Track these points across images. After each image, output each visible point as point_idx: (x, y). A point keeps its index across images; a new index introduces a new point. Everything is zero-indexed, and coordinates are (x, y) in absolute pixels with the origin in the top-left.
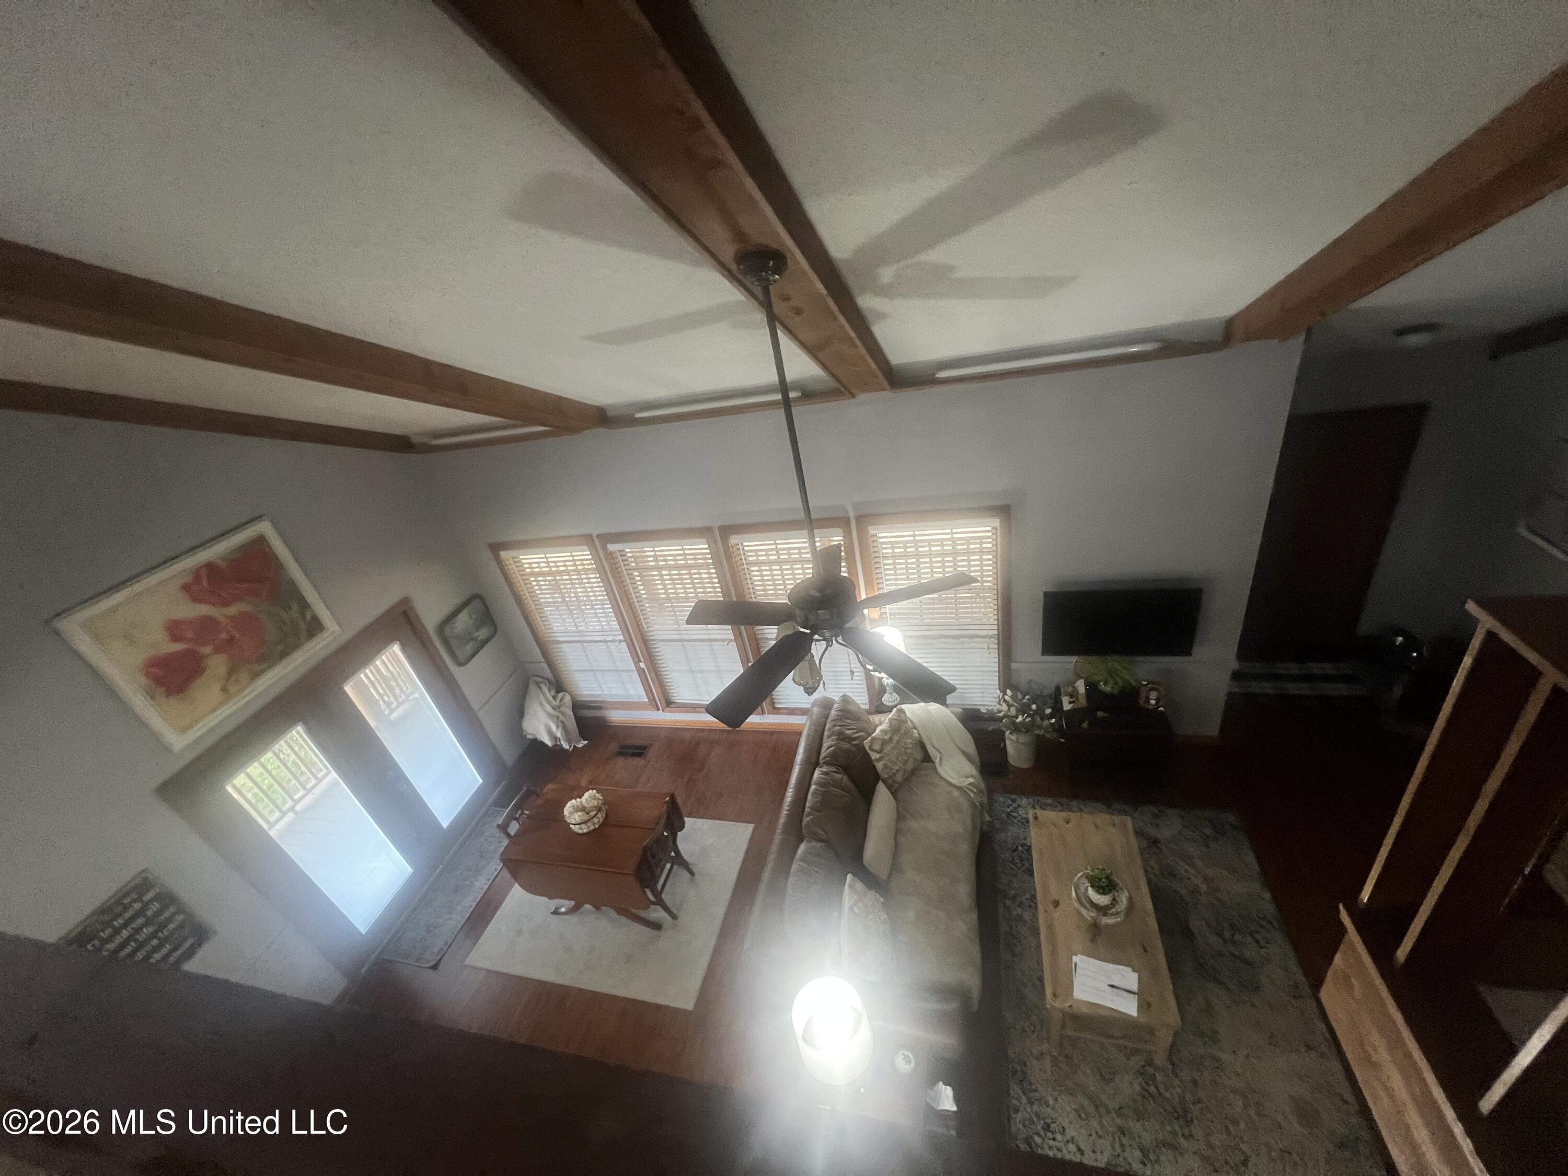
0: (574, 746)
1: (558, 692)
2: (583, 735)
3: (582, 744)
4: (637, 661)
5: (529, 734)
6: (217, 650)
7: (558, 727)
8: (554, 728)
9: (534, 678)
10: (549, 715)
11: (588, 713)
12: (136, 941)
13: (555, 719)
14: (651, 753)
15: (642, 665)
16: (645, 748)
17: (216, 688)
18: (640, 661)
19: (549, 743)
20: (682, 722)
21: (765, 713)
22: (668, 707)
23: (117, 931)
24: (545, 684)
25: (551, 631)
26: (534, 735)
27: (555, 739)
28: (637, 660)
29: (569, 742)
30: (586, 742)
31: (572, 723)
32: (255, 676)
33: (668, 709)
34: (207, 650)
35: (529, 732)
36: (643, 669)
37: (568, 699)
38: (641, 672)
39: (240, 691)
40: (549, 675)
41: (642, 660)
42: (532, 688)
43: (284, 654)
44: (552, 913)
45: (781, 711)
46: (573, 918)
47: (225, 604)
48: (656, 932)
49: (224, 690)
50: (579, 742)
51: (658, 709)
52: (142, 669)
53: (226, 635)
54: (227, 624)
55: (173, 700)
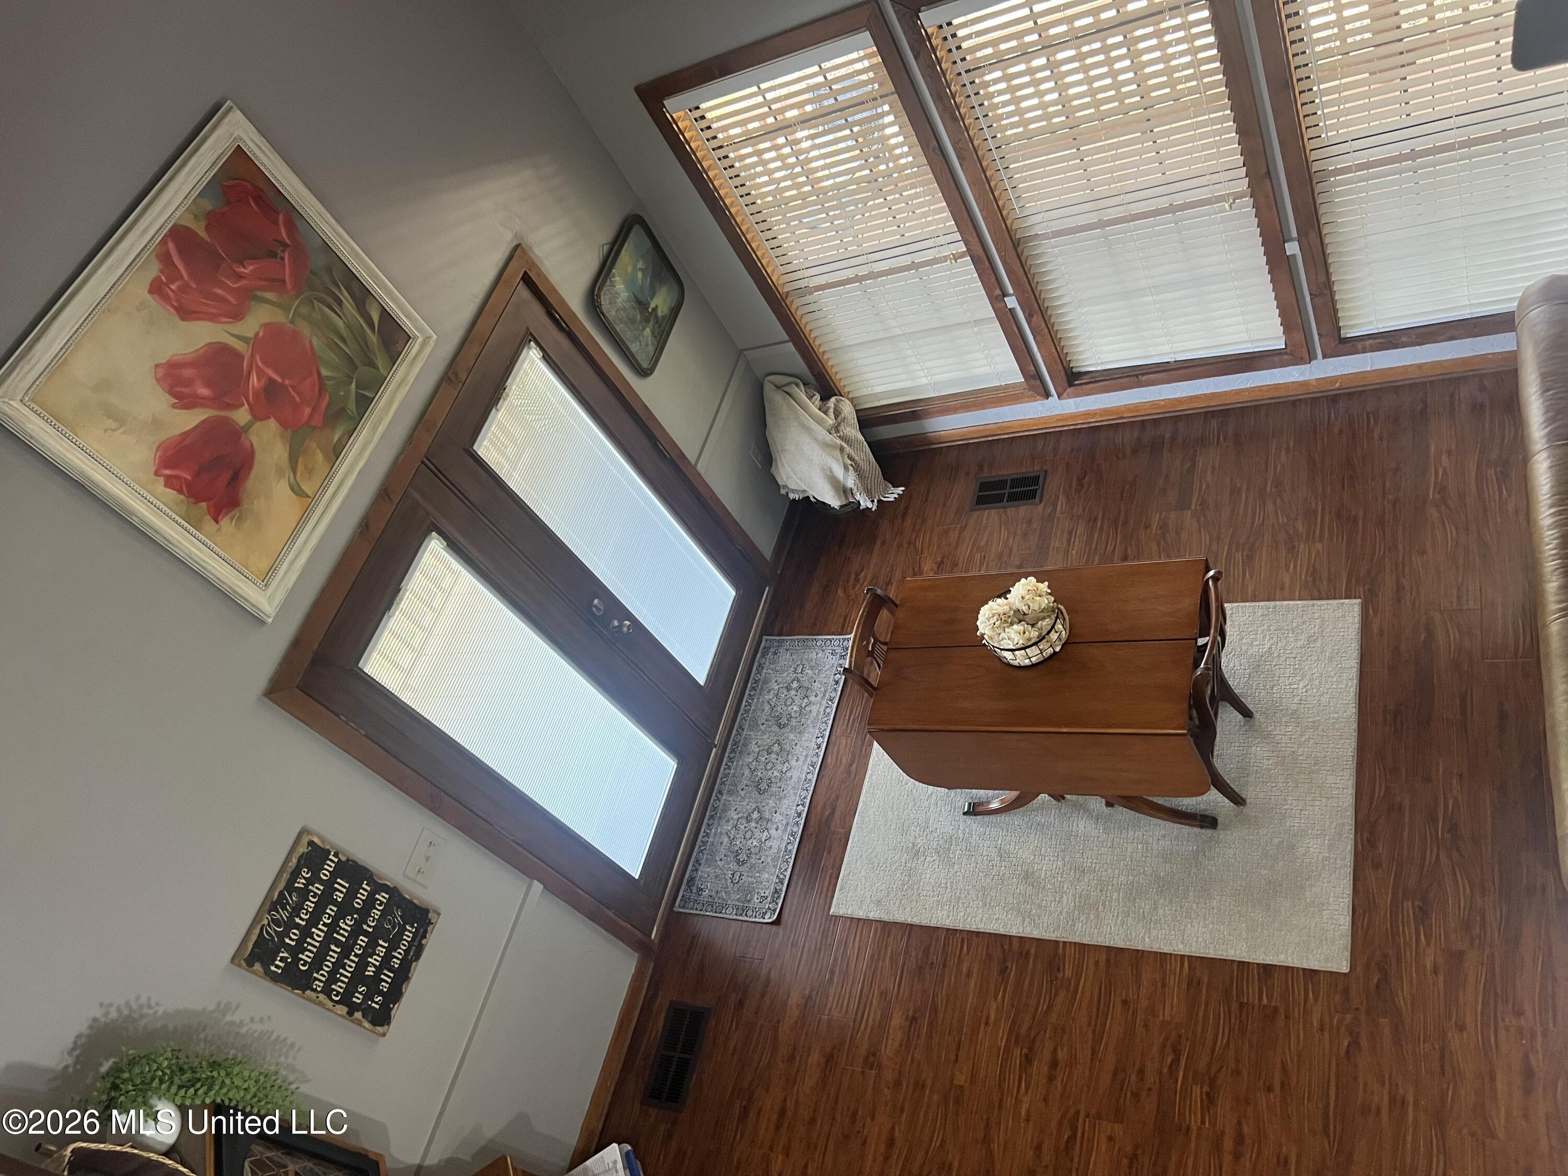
0: (879, 501)
1: (825, 398)
2: (891, 477)
3: (893, 494)
4: (996, 295)
5: (793, 491)
6: (258, 416)
7: (846, 468)
8: (839, 472)
9: (770, 378)
10: (827, 446)
11: (888, 432)
12: (338, 943)
13: (838, 453)
14: (1054, 485)
15: (1011, 302)
16: (1035, 480)
17: (281, 490)
18: (1005, 295)
19: (834, 502)
20: (1106, 411)
21: (1316, 358)
22: (1071, 385)
23: (306, 932)
24: (797, 385)
25: (789, 268)
26: (804, 491)
27: (845, 491)
28: (998, 292)
29: (869, 493)
30: (900, 490)
31: (865, 456)
32: (336, 453)
33: (1070, 390)
34: (242, 416)
35: (792, 487)
36: (1012, 311)
37: (848, 409)
38: (1006, 319)
39: (323, 487)
40: (800, 366)
41: (1011, 291)
42: (774, 397)
43: (364, 403)
44: (965, 814)
45: (1360, 346)
46: (1016, 819)
47: (237, 315)
48: (1208, 832)
49: (297, 491)
50: (885, 490)
51: (1047, 395)
52: (157, 474)
53: (258, 379)
54: (252, 356)
55: (226, 523)
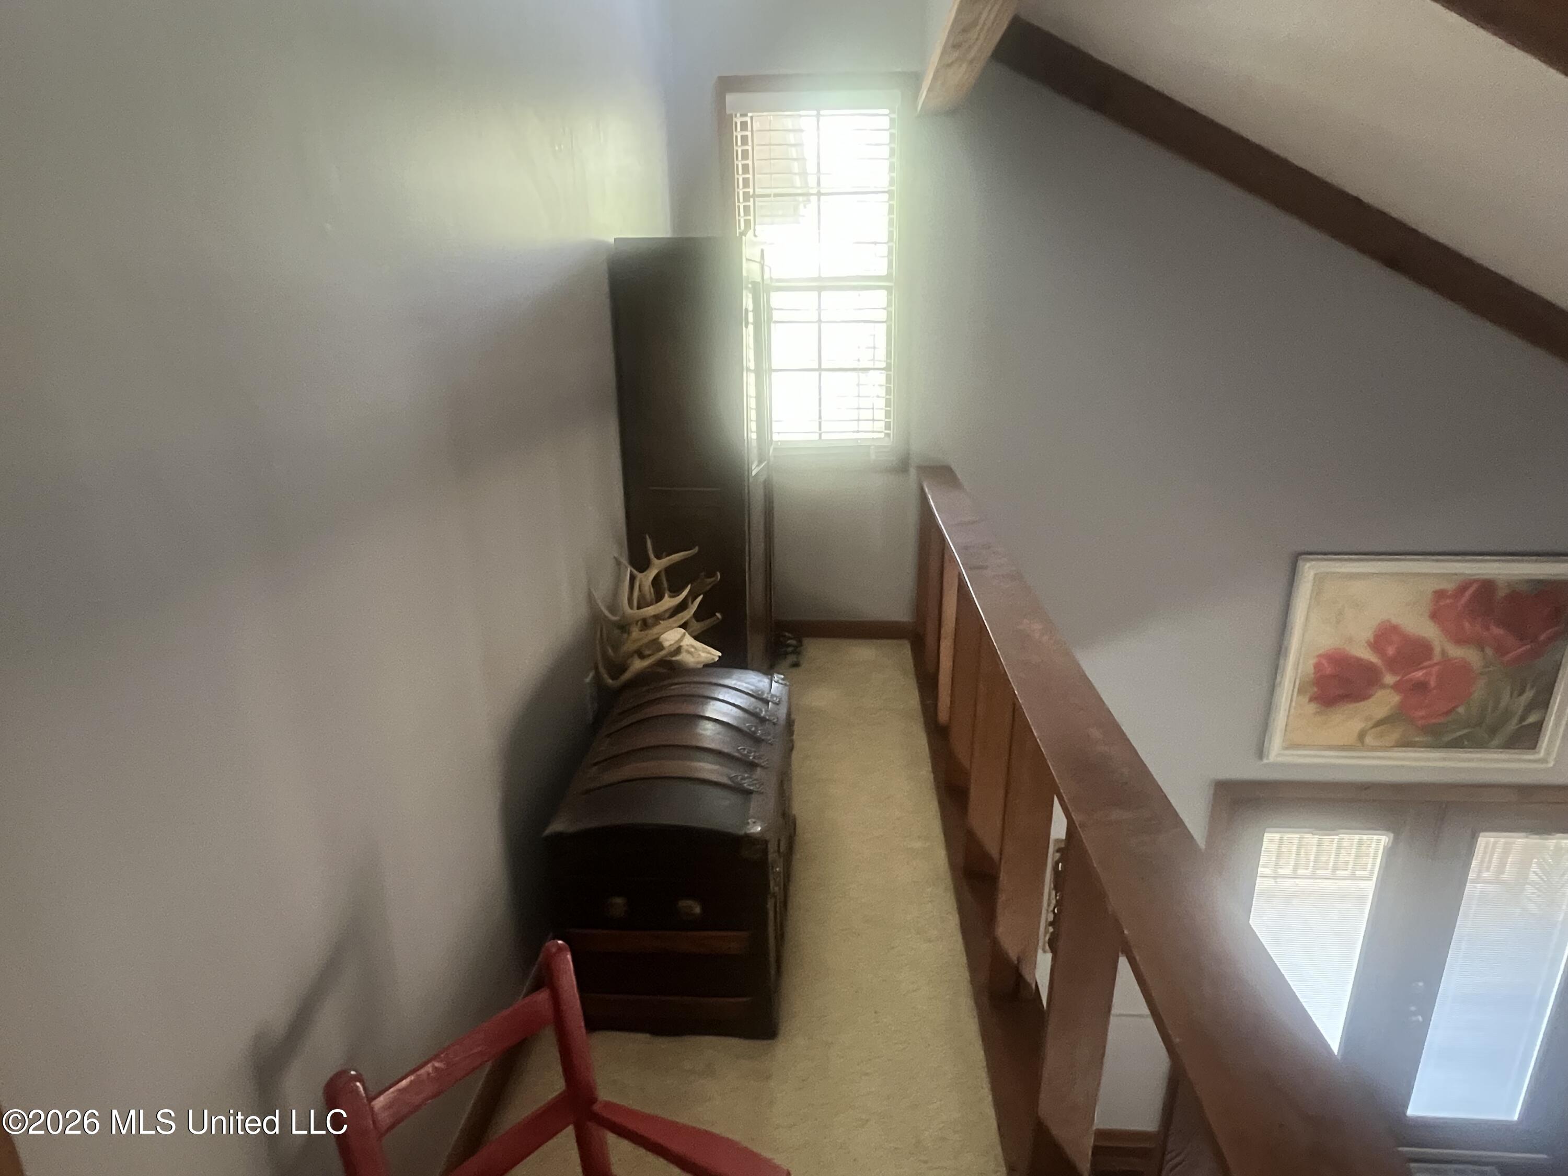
6: (1396, 687)
32: (1404, 744)
39: (1375, 749)
47: (1458, 640)
52: (1320, 656)
53: (1422, 676)
54: (1436, 664)
55: (1312, 708)
